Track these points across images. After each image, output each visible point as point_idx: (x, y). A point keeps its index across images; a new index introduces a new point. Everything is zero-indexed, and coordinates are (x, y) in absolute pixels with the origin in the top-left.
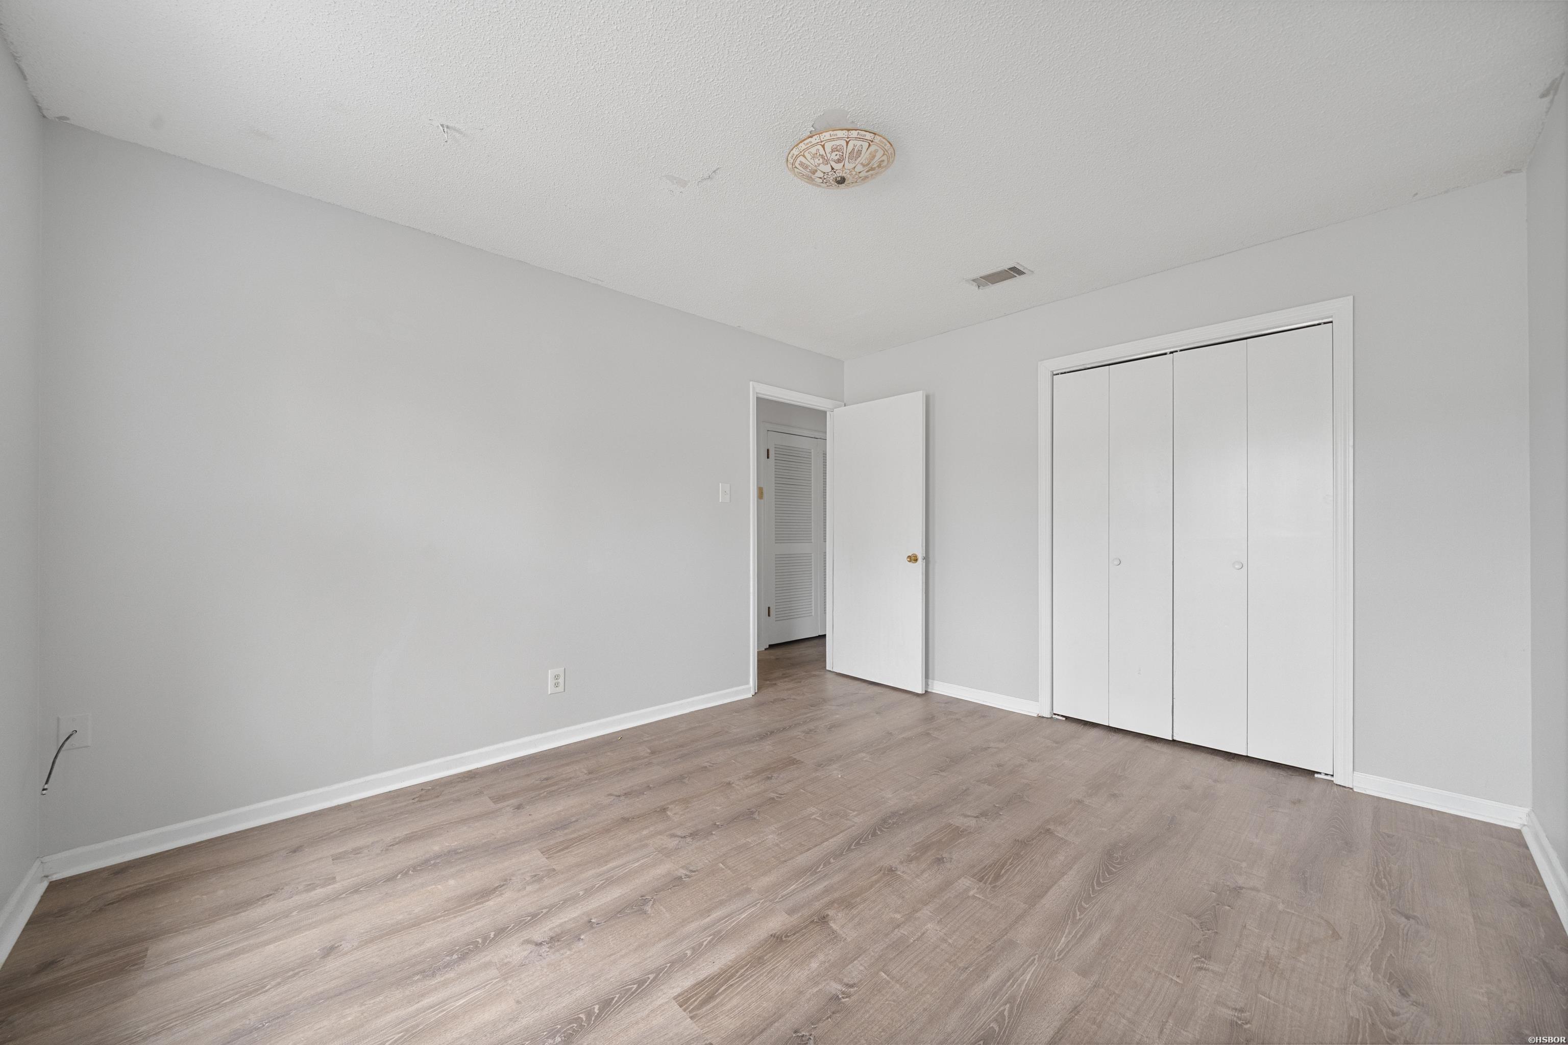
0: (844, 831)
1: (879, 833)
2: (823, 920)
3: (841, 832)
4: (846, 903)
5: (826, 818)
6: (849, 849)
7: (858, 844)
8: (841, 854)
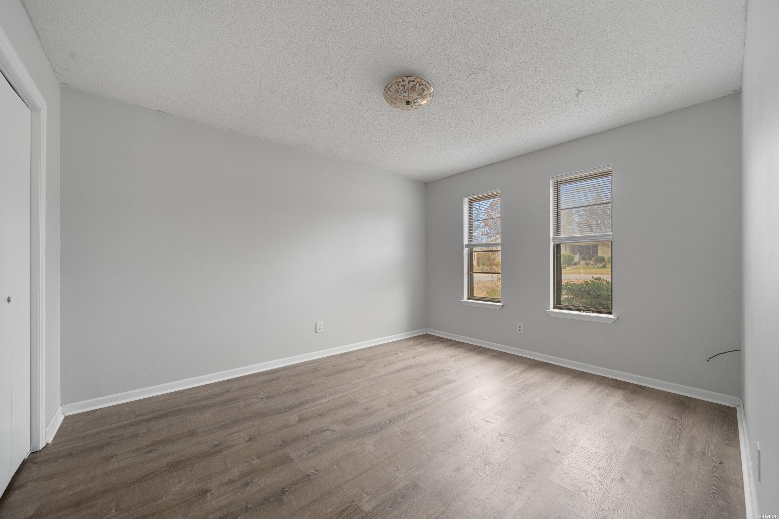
0: (406, 423)
1: (388, 422)
2: (419, 393)
3: (407, 422)
4: (411, 397)
5: (414, 431)
6: (405, 414)
7: (400, 417)
8: (409, 412)
